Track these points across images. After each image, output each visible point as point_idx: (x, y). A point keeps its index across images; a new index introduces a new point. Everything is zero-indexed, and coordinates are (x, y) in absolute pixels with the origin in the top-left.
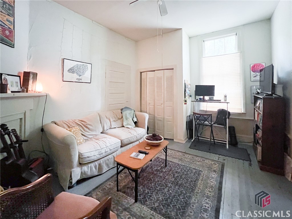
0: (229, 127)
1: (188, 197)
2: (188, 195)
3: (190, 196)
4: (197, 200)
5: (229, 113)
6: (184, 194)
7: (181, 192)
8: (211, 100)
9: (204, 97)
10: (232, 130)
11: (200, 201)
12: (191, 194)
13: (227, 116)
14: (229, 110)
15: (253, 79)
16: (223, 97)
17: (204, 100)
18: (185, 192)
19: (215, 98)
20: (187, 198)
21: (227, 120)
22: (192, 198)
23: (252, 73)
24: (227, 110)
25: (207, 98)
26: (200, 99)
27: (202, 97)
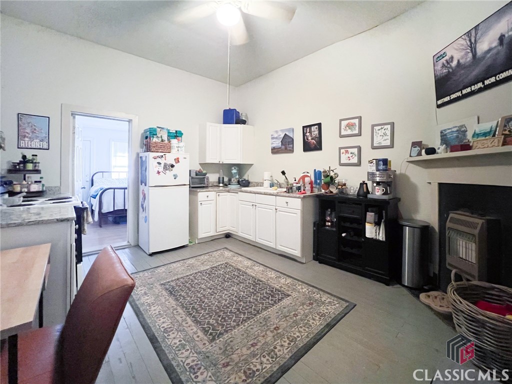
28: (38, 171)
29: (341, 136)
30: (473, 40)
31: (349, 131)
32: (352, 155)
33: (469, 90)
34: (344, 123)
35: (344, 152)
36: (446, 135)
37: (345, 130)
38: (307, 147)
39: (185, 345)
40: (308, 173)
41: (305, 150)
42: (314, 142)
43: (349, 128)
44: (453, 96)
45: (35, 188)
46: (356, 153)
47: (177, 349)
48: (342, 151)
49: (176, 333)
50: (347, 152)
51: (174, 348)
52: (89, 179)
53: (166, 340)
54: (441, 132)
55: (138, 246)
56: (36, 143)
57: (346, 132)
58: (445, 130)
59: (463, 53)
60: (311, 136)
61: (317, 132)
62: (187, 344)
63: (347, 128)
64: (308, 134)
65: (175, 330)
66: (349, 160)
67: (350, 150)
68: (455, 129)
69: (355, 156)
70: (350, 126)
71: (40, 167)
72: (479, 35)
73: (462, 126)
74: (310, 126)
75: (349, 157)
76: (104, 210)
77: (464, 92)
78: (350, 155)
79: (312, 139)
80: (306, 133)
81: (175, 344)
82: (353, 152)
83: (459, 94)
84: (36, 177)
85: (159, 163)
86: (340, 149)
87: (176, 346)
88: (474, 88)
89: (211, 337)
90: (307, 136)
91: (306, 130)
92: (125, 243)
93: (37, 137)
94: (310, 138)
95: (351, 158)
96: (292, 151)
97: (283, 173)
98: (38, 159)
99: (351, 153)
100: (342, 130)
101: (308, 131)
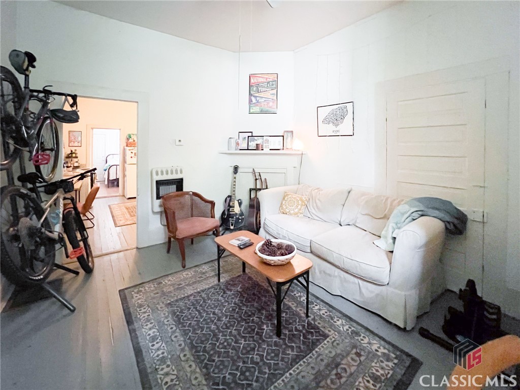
1: (188, 331)
2: (190, 334)
3: (186, 334)
4: (174, 339)
6: (194, 330)
7: (202, 329)
11: (170, 343)
12: (188, 339)
18: (197, 334)
20: (187, 328)
22: (182, 335)
28: (77, 157)
45: (76, 165)
52: (105, 160)
55: (124, 196)
56: (76, 144)
71: (78, 155)
76: (111, 178)
84: (76, 160)
85: (132, 153)
92: (118, 194)
93: (76, 141)
98: (77, 152)
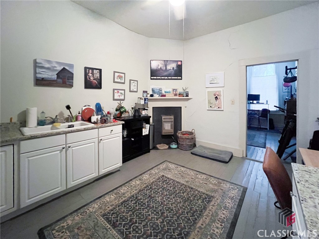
0: (269, 119)
5: (269, 110)
8: (258, 103)
9: (253, 101)
10: (271, 121)
13: (268, 112)
14: (269, 109)
15: (284, 91)
16: (266, 101)
17: (253, 103)
19: (260, 102)
21: (268, 114)
23: (284, 87)
24: (268, 109)
25: (255, 102)
26: (251, 102)
27: (252, 101)
29: (114, 82)
30: (166, 64)
31: (119, 79)
32: (121, 94)
33: (163, 78)
34: (117, 74)
35: (117, 92)
36: (154, 90)
37: (117, 79)
38: (89, 85)
39: (223, 207)
40: (89, 106)
41: (86, 87)
42: (95, 82)
43: (119, 78)
44: (158, 78)
46: (123, 93)
47: (228, 209)
48: (116, 91)
49: (220, 215)
50: (118, 92)
51: (229, 211)
53: (228, 217)
54: (152, 89)
57: (117, 80)
58: (154, 88)
59: (163, 66)
60: (93, 77)
61: (98, 75)
62: (222, 206)
63: (118, 78)
64: (90, 75)
65: (218, 217)
66: (120, 97)
67: (120, 91)
68: (158, 89)
69: (123, 95)
70: (120, 77)
72: (168, 63)
73: (161, 88)
74: (93, 69)
75: (119, 95)
77: (162, 78)
78: (120, 94)
79: (94, 79)
80: (89, 73)
81: (226, 211)
82: (122, 92)
83: (160, 78)
86: (114, 90)
87: (227, 211)
88: (165, 78)
89: (212, 198)
90: (89, 76)
91: (89, 71)
94: (92, 78)
95: (120, 96)
96: (71, 86)
97: (68, 107)
99: (121, 93)
100: (116, 79)
101: (91, 72)
